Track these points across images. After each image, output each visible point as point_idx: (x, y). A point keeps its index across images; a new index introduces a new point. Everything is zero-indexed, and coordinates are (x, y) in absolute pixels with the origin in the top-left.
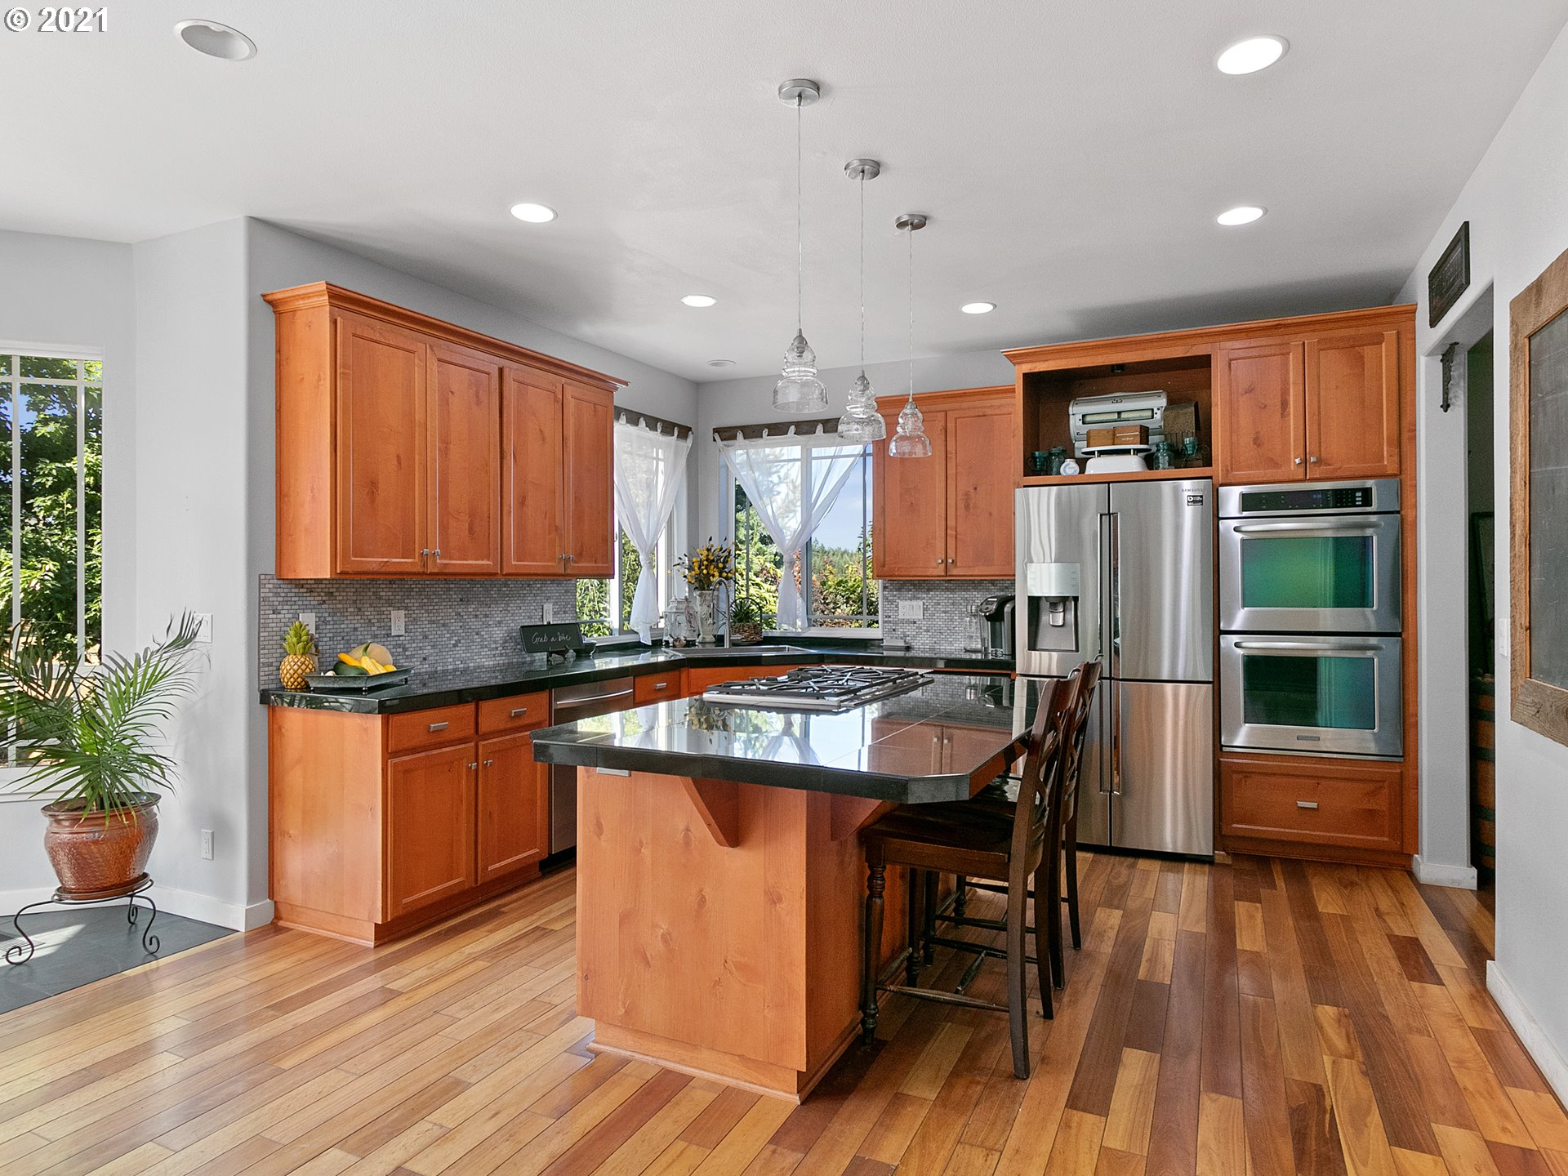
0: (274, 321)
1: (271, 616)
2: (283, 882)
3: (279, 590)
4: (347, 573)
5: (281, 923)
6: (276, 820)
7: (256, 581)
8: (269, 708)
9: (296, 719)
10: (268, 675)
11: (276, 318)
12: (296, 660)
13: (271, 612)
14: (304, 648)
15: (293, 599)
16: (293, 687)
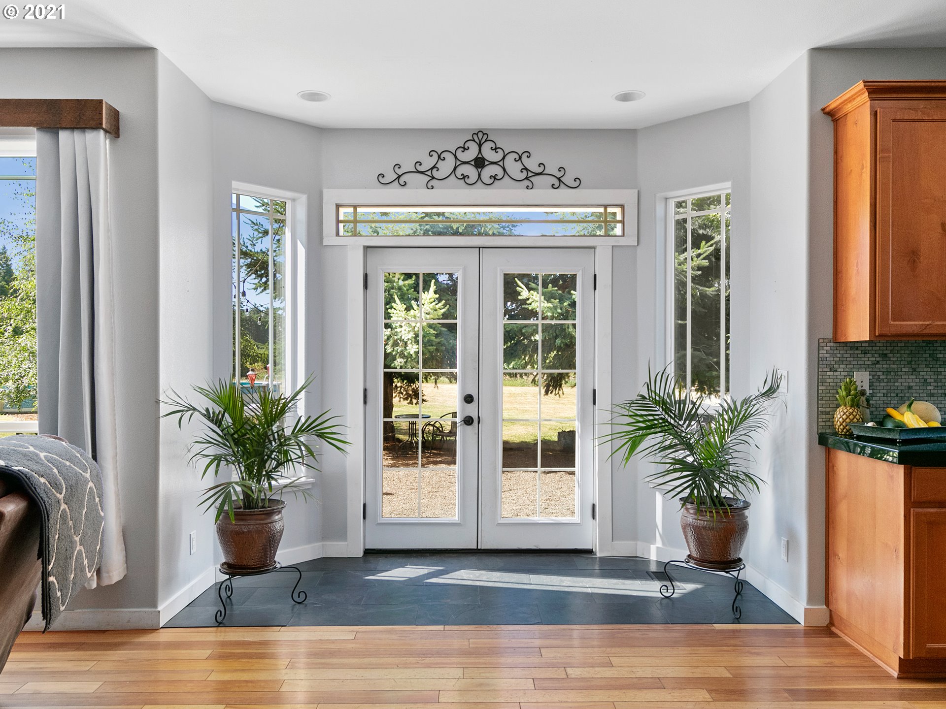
0: (833, 127)
1: (828, 373)
2: (835, 595)
3: (835, 352)
4: (886, 336)
5: (833, 629)
6: (830, 543)
7: (815, 345)
8: (826, 449)
9: (844, 460)
10: (826, 422)
11: (834, 125)
12: (845, 411)
13: (829, 370)
14: (852, 400)
15: (848, 359)
16: (843, 433)
